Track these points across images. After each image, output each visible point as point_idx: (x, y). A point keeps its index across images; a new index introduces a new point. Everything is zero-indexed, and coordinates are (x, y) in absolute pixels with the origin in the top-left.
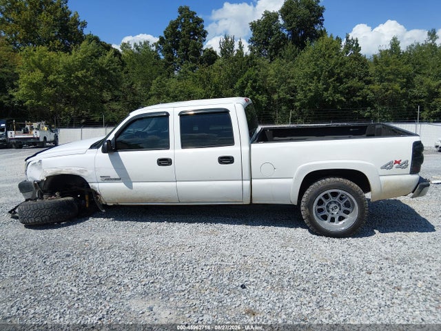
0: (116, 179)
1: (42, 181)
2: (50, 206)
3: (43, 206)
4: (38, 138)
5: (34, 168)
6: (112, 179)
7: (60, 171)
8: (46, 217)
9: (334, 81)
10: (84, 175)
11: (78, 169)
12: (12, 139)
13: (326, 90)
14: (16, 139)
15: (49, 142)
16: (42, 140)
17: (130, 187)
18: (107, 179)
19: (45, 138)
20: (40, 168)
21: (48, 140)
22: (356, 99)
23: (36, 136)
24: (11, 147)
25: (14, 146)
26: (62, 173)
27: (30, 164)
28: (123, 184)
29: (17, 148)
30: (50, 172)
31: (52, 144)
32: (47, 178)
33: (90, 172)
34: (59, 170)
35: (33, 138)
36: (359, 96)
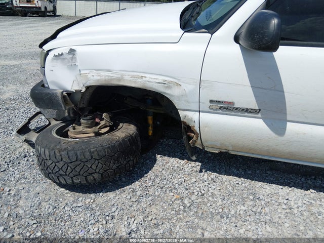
0: (247, 111)
1: (78, 92)
2: (102, 153)
3: (88, 155)
4: (40, 8)
5: (58, 63)
6: (237, 110)
7: (119, 80)
8: (96, 176)
10: (173, 94)
11: (161, 79)
12: (18, 7)
14: (21, 7)
15: (49, 12)
16: (43, 9)
17: (279, 129)
18: (227, 108)
19: (46, 8)
20: (73, 66)
21: (48, 10)
23: (37, 6)
24: (17, 15)
25: (20, 14)
26: (122, 83)
27: (51, 55)
28: (261, 121)
29: (22, 16)
30: (96, 79)
31: (52, 14)
32: (88, 88)
33: (189, 87)
34: (115, 76)
35: (36, 7)
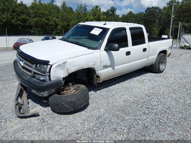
0: (109, 66)
6: (107, 67)
9: (16, 14)
13: (13, 19)
18: (106, 67)
20: (64, 68)
22: (27, 24)
26: (83, 68)
28: (111, 68)
36: (28, 23)
